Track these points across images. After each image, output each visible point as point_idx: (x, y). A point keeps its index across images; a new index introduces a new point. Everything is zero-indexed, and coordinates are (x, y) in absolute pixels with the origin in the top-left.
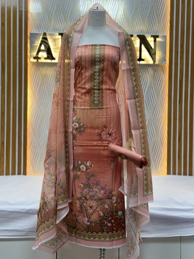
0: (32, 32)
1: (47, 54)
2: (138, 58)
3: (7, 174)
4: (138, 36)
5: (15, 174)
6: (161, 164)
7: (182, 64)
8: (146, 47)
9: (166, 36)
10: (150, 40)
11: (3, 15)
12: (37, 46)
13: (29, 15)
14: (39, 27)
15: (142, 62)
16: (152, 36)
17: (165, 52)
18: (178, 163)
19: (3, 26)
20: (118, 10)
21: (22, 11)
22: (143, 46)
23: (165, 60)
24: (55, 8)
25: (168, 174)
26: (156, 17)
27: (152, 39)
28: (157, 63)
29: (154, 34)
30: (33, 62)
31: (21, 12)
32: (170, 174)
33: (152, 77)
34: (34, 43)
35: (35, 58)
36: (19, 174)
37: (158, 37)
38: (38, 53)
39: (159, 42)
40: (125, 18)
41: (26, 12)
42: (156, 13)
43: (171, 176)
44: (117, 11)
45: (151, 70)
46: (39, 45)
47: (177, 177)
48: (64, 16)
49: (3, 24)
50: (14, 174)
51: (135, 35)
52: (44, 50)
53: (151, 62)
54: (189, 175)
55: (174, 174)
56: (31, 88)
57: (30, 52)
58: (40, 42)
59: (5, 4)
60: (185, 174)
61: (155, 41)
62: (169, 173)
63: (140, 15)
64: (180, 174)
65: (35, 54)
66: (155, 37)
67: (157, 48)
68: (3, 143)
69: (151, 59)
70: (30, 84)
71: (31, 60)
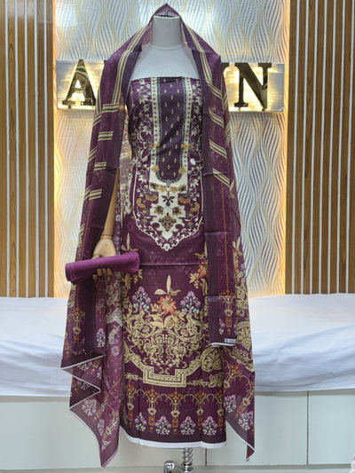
0: (60, 59)
1: (86, 97)
2: (237, 101)
3: (22, 295)
4: (237, 65)
5: (35, 296)
6: (277, 277)
7: (310, 112)
8: (249, 84)
9: (283, 65)
10: (258, 72)
11: (11, 31)
12: (68, 82)
13: (55, 32)
14: (71, 51)
15: (243, 109)
16: (260, 65)
17: (282, 92)
18: (304, 275)
19: (11, 50)
20: (203, 21)
21: (43, 24)
22: (245, 82)
23: (283, 105)
24: (99, 19)
25: (286, 293)
26: (266, 33)
27: (261, 69)
28: (269, 109)
29: (265, 62)
30: (63, 110)
31: (41, 25)
32: (291, 293)
33: (261, 135)
34: (64, 78)
35: (64, 103)
36: (42, 295)
37: (269, 65)
38: (70, 95)
39: (273, 74)
40: (215, 35)
41: (50, 26)
42: (267, 27)
43: (293, 296)
44: (202, 24)
45: (258, 123)
46: (71, 80)
47: (302, 296)
48: (113, 33)
49: (11, 46)
50: (32, 295)
51: (232, 64)
52: (80, 90)
53: (259, 108)
54: (322, 293)
55: (298, 292)
56: (60, 152)
57: (57, 93)
58: (72, 76)
59: (14, 13)
60: (315, 291)
61: (265, 73)
62: (288, 291)
63: (240, 30)
64: (307, 292)
65: (64, 96)
66: (265, 66)
67: (269, 84)
68: (13, 244)
69: (259, 103)
70: (58, 145)
71: (59, 107)
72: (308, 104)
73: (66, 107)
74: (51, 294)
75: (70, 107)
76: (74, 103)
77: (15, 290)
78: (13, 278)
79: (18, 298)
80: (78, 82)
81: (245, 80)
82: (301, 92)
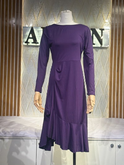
0: (24, 26)
1: (34, 40)
4: (92, 29)
6: (106, 111)
7: (119, 47)
8: (96, 36)
11: (6, 16)
12: (27, 35)
19: (6, 23)
27: (100, 31)
28: (103, 46)
29: (101, 28)
38: (28, 40)
39: (105, 33)
52: (31, 38)
55: (114, 117)
57: (23, 39)
61: (102, 32)
62: (110, 117)
65: (26, 40)
66: (102, 30)
68: (4, 96)
69: (99, 44)
70: (23, 58)
71: (23, 44)
72: (118, 44)
73: (26, 44)
74: (18, 115)
75: (27, 44)
76: (29, 43)
77: (5, 113)
78: (4, 109)
79: (6, 116)
80: (31, 35)
81: (94, 35)
82: (116, 40)
